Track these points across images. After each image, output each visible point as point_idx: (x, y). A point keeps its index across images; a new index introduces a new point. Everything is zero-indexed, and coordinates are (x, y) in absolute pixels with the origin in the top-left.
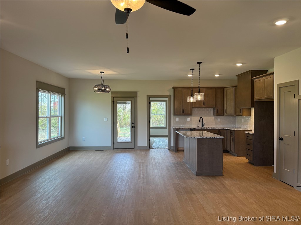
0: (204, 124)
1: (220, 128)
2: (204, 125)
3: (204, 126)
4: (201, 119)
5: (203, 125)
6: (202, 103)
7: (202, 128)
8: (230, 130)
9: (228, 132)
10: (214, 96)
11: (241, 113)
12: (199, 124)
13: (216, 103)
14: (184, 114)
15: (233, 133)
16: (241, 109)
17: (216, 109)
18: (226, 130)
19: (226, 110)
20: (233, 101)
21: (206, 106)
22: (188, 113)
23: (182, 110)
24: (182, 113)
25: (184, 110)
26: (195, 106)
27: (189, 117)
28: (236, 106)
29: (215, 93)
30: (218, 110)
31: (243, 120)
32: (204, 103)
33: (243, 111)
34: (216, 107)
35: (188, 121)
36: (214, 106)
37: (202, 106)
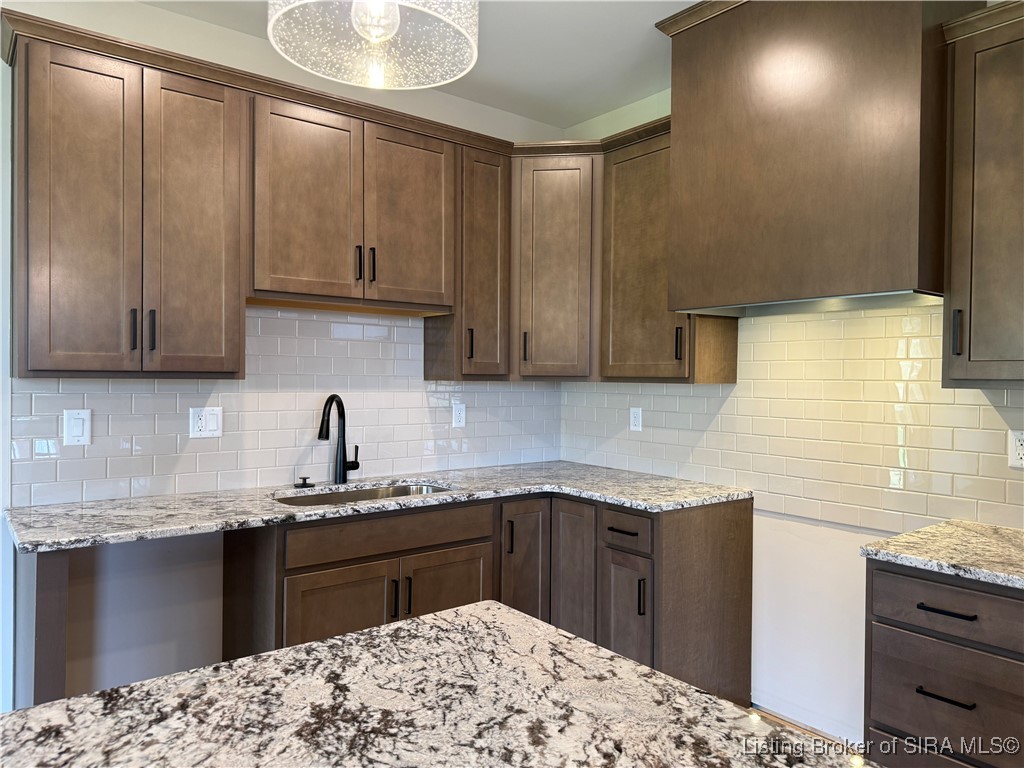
2: (355, 465)
4: (334, 411)
5: (345, 466)
8: (590, 502)
9: (561, 514)
10: (444, 208)
11: (680, 359)
12: (309, 461)
13: (455, 274)
14: (151, 360)
15: (636, 534)
16: (681, 328)
17: (461, 322)
18: (544, 502)
19: (525, 333)
20: (586, 264)
21: (379, 288)
22: (204, 358)
23: (134, 312)
24: (138, 351)
25: (153, 313)
26: (283, 279)
27: (210, 401)
28: (615, 306)
29: (452, 188)
30: (471, 331)
31: (636, 413)
32: (366, 263)
33: (699, 344)
34: (461, 312)
35: (204, 434)
36: (446, 302)
37: (350, 285)
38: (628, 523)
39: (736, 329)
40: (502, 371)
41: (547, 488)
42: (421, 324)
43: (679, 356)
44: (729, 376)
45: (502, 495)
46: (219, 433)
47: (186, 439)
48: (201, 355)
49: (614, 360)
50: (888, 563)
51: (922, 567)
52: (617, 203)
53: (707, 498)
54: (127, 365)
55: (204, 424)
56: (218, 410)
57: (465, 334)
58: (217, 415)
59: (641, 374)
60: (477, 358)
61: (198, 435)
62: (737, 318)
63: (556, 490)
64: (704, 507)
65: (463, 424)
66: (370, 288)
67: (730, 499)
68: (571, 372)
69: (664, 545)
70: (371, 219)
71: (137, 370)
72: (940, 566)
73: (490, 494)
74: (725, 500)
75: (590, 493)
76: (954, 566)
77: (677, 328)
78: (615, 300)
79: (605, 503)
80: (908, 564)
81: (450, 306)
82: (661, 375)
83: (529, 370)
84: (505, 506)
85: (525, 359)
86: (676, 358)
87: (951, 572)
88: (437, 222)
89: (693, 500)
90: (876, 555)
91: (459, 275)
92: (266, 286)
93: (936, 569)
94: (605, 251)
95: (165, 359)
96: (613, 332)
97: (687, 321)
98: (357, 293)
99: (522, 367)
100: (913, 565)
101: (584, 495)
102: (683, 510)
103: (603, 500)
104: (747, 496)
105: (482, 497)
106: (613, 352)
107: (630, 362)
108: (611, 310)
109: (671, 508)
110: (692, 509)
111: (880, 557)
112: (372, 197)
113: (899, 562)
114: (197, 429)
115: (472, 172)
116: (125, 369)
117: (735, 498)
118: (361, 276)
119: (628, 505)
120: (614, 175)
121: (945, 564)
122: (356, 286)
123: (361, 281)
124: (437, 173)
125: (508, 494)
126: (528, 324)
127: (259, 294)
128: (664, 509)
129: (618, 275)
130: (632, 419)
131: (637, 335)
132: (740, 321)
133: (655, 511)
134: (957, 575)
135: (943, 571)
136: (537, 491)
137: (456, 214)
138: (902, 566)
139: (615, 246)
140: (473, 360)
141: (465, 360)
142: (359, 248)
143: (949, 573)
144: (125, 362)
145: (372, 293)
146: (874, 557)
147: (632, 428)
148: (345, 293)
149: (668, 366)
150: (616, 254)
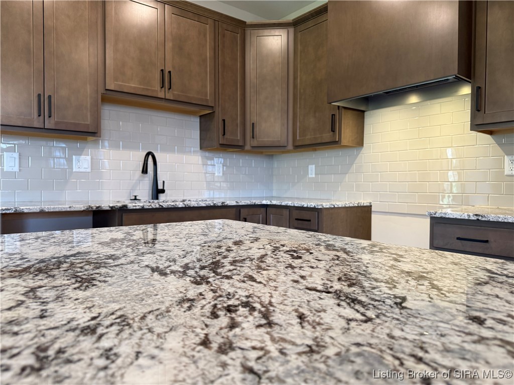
0: (160, 187)
1: (243, 203)
2: (163, 191)
3: (162, 197)
4: (150, 159)
5: (157, 192)
6: (158, 76)
7: (155, 204)
8: (286, 207)
9: (271, 215)
10: (209, 54)
11: (334, 131)
12: (138, 188)
13: (215, 90)
14: (49, 123)
15: (310, 221)
16: (334, 115)
17: (219, 116)
18: (263, 210)
19: (253, 124)
20: (285, 86)
21: (173, 94)
22: (79, 124)
23: (39, 95)
24: (42, 117)
25: (50, 97)
26: (121, 85)
27: (84, 152)
28: (300, 108)
29: (213, 44)
30: (224, 120)
31: (312, 169)
32: (166, 79)
33: (344, 124)
34: (218, 111)
35: (81, 170)
36: (210, 104)
37: (157, 91)
38: (306, 215)
39: (363, 118)
40: (241, 144)
41: (264, 202)
42: (198, 120)
43: (333, 130)
44: (359, 142)
45: (240, 204)
46: (89, 170)
47: (71, 172)
48: (77, 122)
49: (299, 137)
50: (441, 218)
51: (459, 218)
52: (301, 52)
53: (347, 203)
54: (36, 125)
55: (81, 164)
56: (89, 158)
57: (221, 123)
58: (88, 160)
59: (314, 142)
60: (227, 136)
61: (78, 170)
62: (363, 112)
63: (269, 203)
64: (345, 208)
65: (221, 174)
66: (168, 93)
67: (359, 205)
68: (277, 144)
69: (324, 226)
70: (169, 56)
71: (41, 127)
72: (469, 216)
73: (234, 203)
74: (357, 205)
75: (286, 202)
76: (476, 215)
77: (332, 115)
78: (300, 104)
79: (294, 207)
80: (452, 217)
81: (213, 107)
82: (324, 142)
83: (255, 143)
84: (242, 210)
85: (253, 138)
86: (332, 131)
87: (474, 218)
88: (205, 60)
89: (340, 204)
90: (435, 214)
91: (217, 90)
92: (112, 88)
93: (467, 218)
94: (295, 78)
95: (57, 123)
96: (299, 121)
97: (338, 111)
98: (161, 95)
99: (252, 142)
100: (454, 217)
101: (283, 204)
102: (334, 209)
103: (293, 205)
104: (368, 204)
105: (229, 204)
106: (299, 132)
107: (308, 137)
108: (298, 110)
109: (328, 207)
110: (339, 208)
111: (437, 215)
112: (169, 45)
113: (447, 217)
114: (77, 167)
115: (224, 36)
116: (35, 126)
117: (362, 205)
118: (163, 86)
119: (305, 206)
120: (299, 38)
121: (471, 214)
122: (161, 91)
123: (163, 89)
124: (205, 35)
125: (243, 204)
126: (254, 119)
127: (108, 92)
128: (325, 207)
129: (302, 91)
130: (310, 171)
131: (311, 122)
132: (366, 113)
133: (320, 207)
134: (478, 220)
135: (470, 218)
136: (259, 203)
137: (215, 57)
138: (449, 218)
139: (300, 76)
140: (226, 136)
141: (221, 136)
142: (162, 70)
143: (473, 219)
144: (35, 123)
145: (169, 96)
146: (434, 216)
147: (310, 176)
148: (154, 95)
149: (327, 136)
150: (301, 80)
